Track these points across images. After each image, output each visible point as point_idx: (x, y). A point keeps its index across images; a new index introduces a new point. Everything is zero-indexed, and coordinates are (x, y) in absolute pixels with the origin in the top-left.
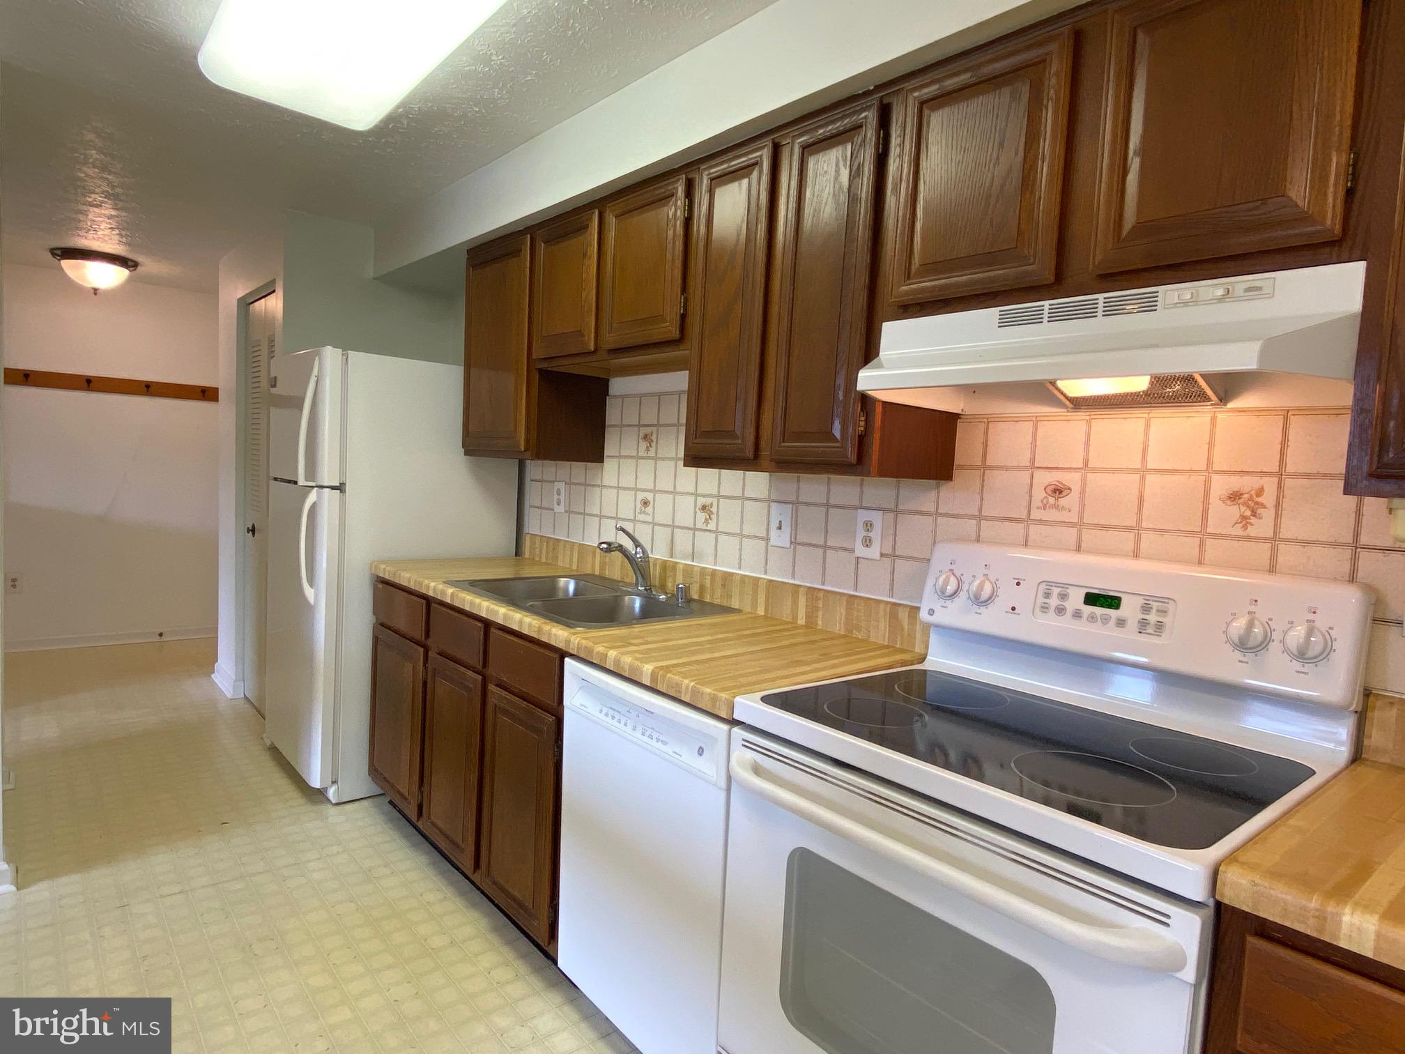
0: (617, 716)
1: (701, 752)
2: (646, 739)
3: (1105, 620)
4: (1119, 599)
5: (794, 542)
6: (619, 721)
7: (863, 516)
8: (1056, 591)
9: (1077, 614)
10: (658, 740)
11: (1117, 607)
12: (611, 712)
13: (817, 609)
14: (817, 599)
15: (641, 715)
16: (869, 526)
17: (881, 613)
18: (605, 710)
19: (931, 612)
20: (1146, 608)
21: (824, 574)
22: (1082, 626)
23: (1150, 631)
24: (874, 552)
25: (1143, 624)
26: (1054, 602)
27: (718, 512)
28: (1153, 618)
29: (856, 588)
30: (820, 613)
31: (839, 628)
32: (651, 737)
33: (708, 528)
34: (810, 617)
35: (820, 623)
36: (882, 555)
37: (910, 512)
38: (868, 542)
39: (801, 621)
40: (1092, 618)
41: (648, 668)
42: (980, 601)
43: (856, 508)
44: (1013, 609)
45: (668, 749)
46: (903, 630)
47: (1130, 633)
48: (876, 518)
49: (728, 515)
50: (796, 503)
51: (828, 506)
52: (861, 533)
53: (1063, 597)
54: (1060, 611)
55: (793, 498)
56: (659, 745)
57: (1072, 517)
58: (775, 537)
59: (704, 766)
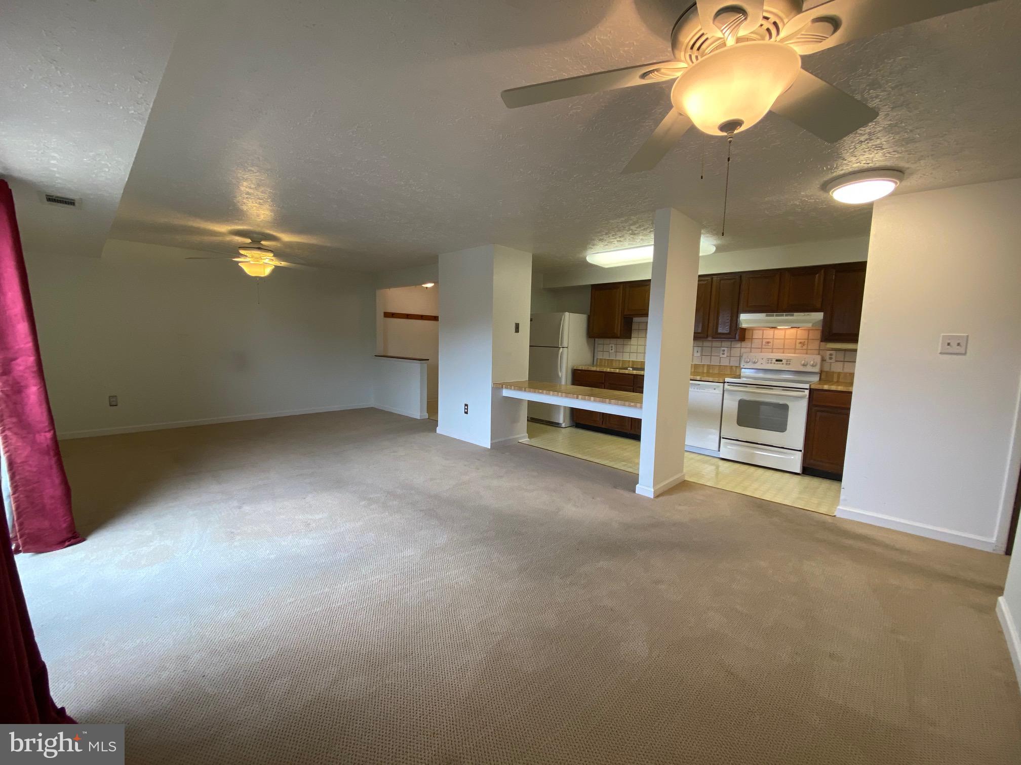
3: (780, 364)
4: (782, 360)
5: (702, 356)
7: (722, 349)
16: (724, 351)
17: (728, 368)
19: (744, 366)
20: (787, 361)
21: (711, 361)
24: (725, 356)
25: (787, 364)
26: (770, 362)
40: (777, 364)
43: (720, 347)
46: (734, 371)
47: (784, 365)
50: (702, 347)
51: (711, 347)
52: (721, 352)
54: (773, 363)
57: (771, 347)
58: (696, 354)
59: (717, 392)
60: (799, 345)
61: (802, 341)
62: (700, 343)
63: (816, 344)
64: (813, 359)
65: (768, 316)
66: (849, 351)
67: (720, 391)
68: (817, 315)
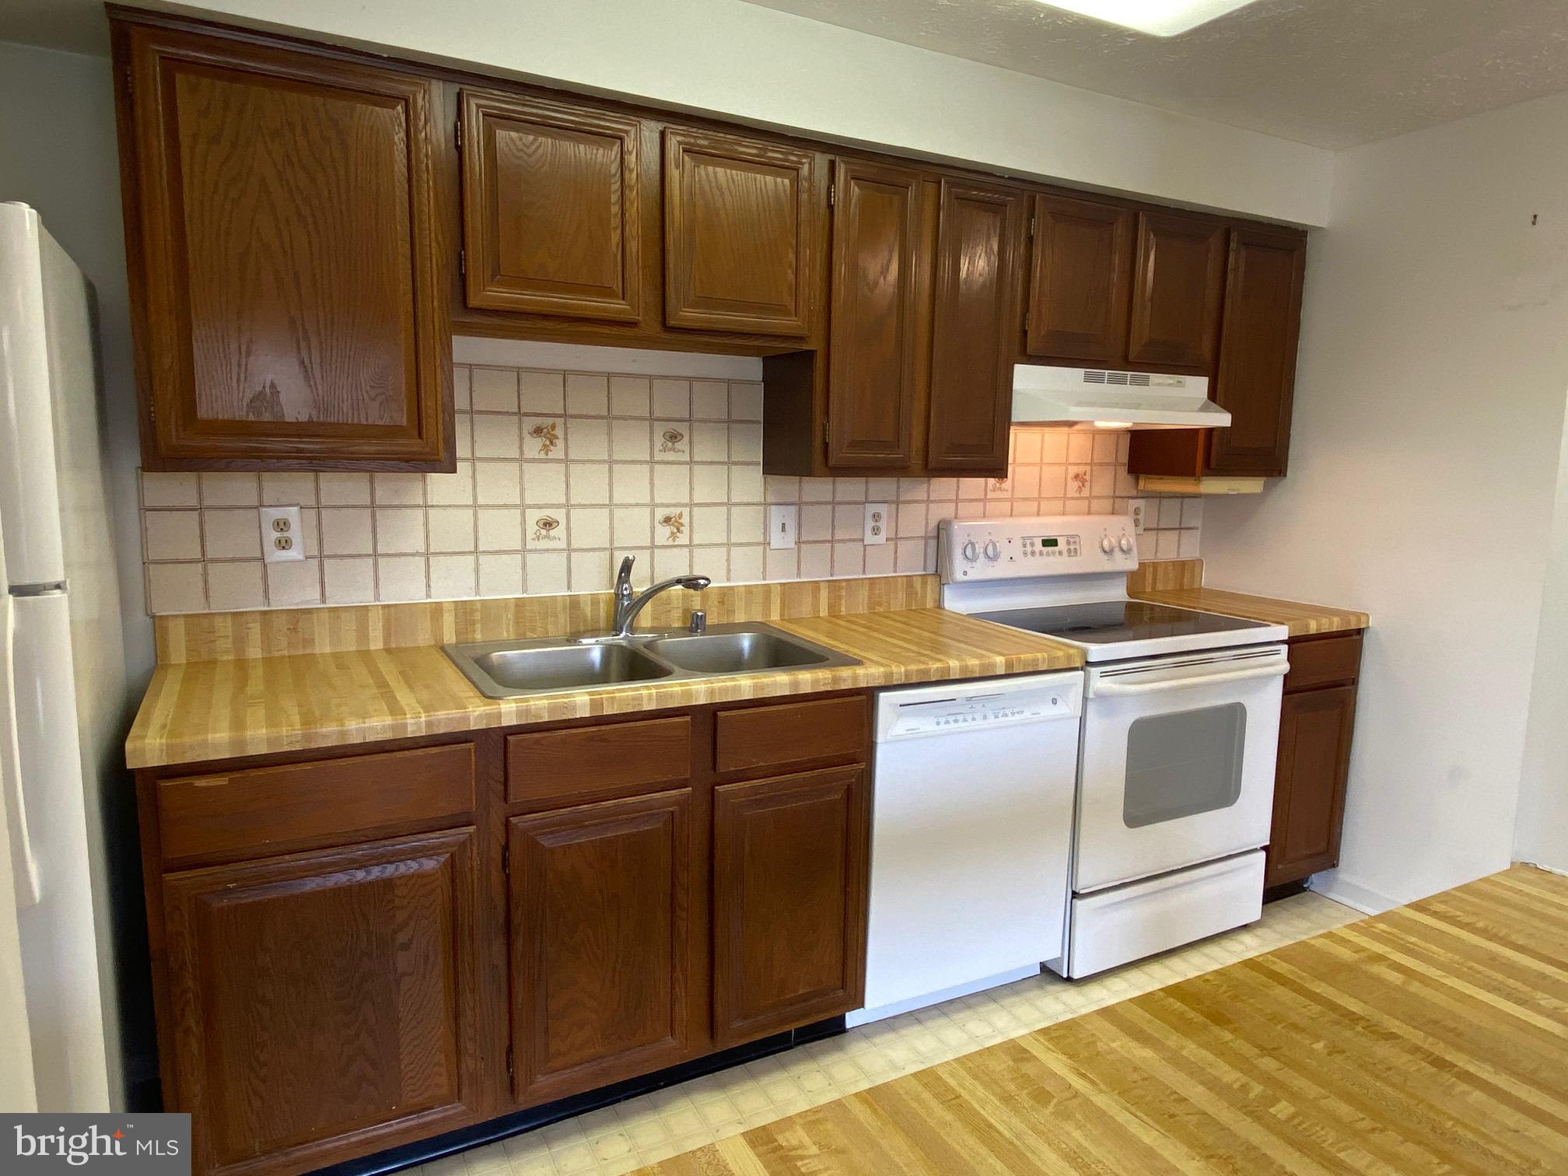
0: (960, 718)
1: (1054, 702)
2: (1001, 719)
3: (1054, 553)
4: (1056, 540)
5: (799, 542)
6: (965, 720)
7: (871, 509)
8: (1028, 542)
9: (1041, 554)
10: (1013, 714)
11: (1056, 545)
12: (953, 718)
13: (840, 598)
14: (840, 588)
15: (986, 705)
16: (876, 517)
17: (899, 586)
18: (942, 720)
19: (965, 573)
20: (1068, 543)
21: (832, 567)
22: (1045, 559)
23: (1072, 554)
24: (881, 538)
25: (1069, 551)
26: (1029, 549)
27: (691, 523)
28: (1072, 547)
29: (864, 572)
30: (843, 602)
31: (862, 609)
32: (1005, 715)
33: (675, 543)
34: (833, 608)
35: (843, 609)
36: (887, 539)
37: (909, 502)
38: (876, 531)
39: (824, 612)
40: (1048, 554)
41: (1000, 660)
42: (994, 558)
43: (864, 503)
44: (1011, 558)
45: (1027, 714)
46: (917, 594)
47: (1065, 557)
48: (883, 509)
49: (708, 526)
50: (800, 504)
51: (834, 504)
52: (870, 524)
53: (1032, 544)
54: (1033, 553)
55: (795, 499)
56: (1017, 717)
57: (1008, 495)
58: (777, 540)
59: (1061, 709)
60: (1073, 486)
61: (1080, 470)
62: (789, 486)
63: (1103, 484)
64: (1120, 529)
65: (1088, 379)
66: (1183, 496)
67: (1070, 707)
68: (1198, 386)
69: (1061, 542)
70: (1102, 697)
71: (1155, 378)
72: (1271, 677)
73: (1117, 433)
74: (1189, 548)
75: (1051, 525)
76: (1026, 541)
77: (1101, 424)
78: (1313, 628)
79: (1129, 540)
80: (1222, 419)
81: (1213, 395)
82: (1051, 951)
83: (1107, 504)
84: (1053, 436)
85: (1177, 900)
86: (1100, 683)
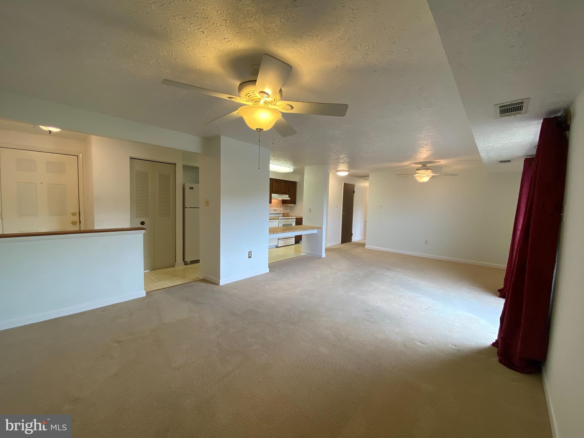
22: (275, 212)
45: (274, 223)
47: (277, 212)
59: (277, 223)
60: (277, 205)
61: (278, 203)
63: (280, 205)
64: (282, 209)
65: (278, 195)
66: (287, 206)
67: (278, 222)
68: (288, 196)
69: (276, 210)
70: (280, 222)
71: (284, 195)
72: (294, 221)
73: (281, 200)
74: (288, 212)
75: (275, 208)
76: (273, 210)
77: (279, 199)
78: (298, 217)
79: (282, 210)
80: (290, 199)
81: (289, 197)
82: (277, 244)
83: (280, 207)
84: (275, 200)
85: (287, 241)
86: (280, 221)
